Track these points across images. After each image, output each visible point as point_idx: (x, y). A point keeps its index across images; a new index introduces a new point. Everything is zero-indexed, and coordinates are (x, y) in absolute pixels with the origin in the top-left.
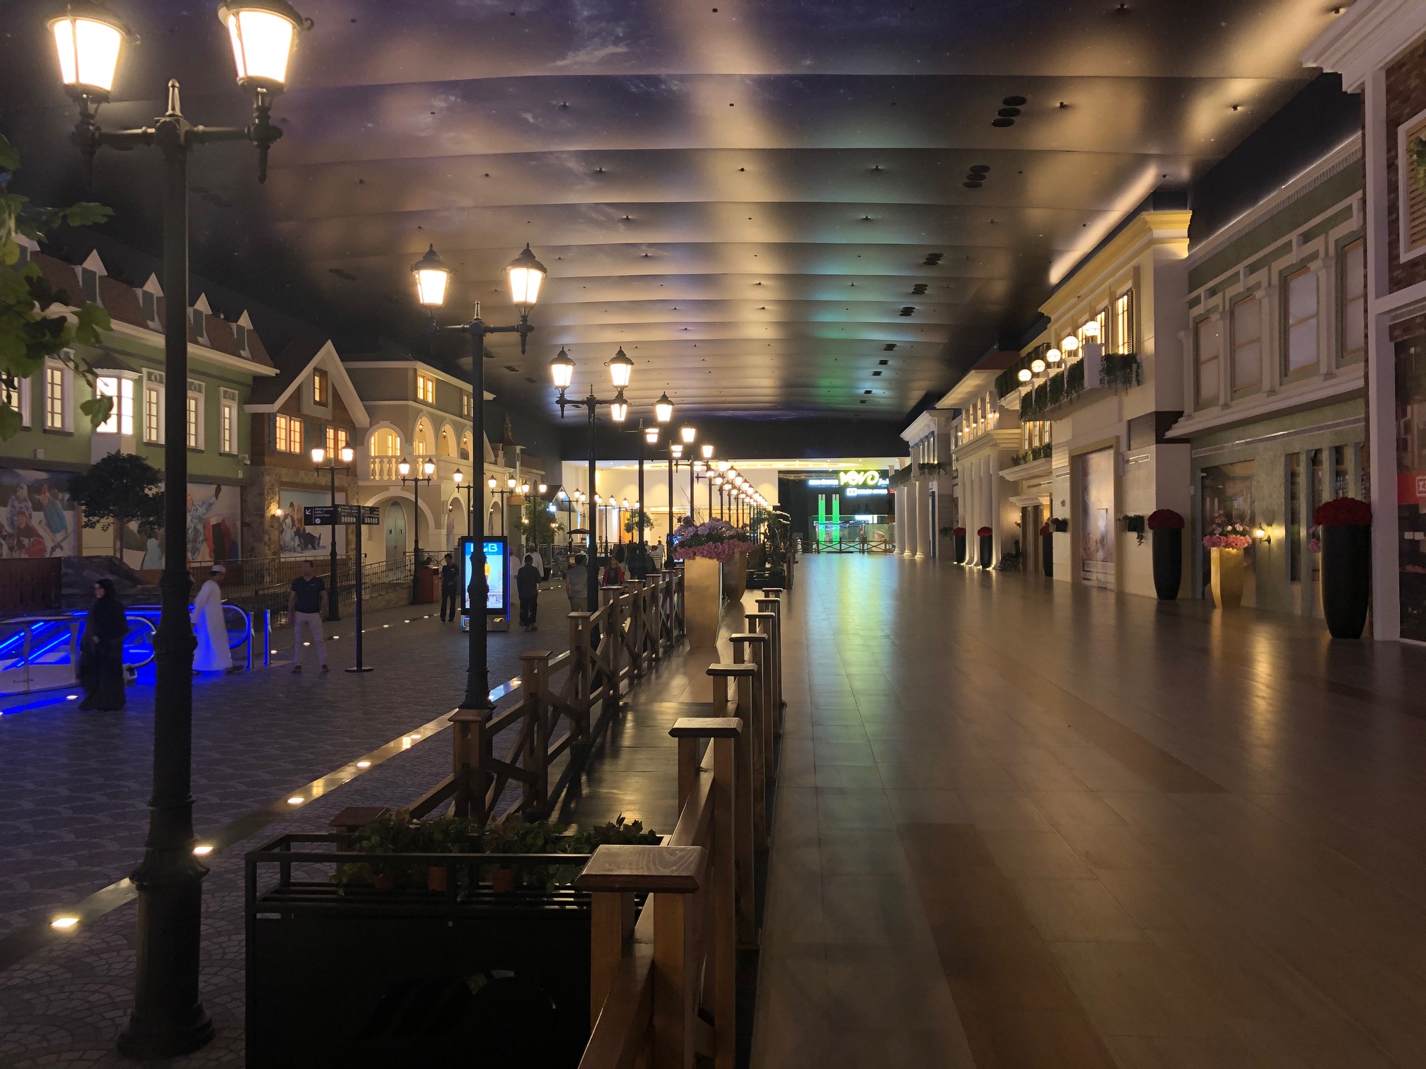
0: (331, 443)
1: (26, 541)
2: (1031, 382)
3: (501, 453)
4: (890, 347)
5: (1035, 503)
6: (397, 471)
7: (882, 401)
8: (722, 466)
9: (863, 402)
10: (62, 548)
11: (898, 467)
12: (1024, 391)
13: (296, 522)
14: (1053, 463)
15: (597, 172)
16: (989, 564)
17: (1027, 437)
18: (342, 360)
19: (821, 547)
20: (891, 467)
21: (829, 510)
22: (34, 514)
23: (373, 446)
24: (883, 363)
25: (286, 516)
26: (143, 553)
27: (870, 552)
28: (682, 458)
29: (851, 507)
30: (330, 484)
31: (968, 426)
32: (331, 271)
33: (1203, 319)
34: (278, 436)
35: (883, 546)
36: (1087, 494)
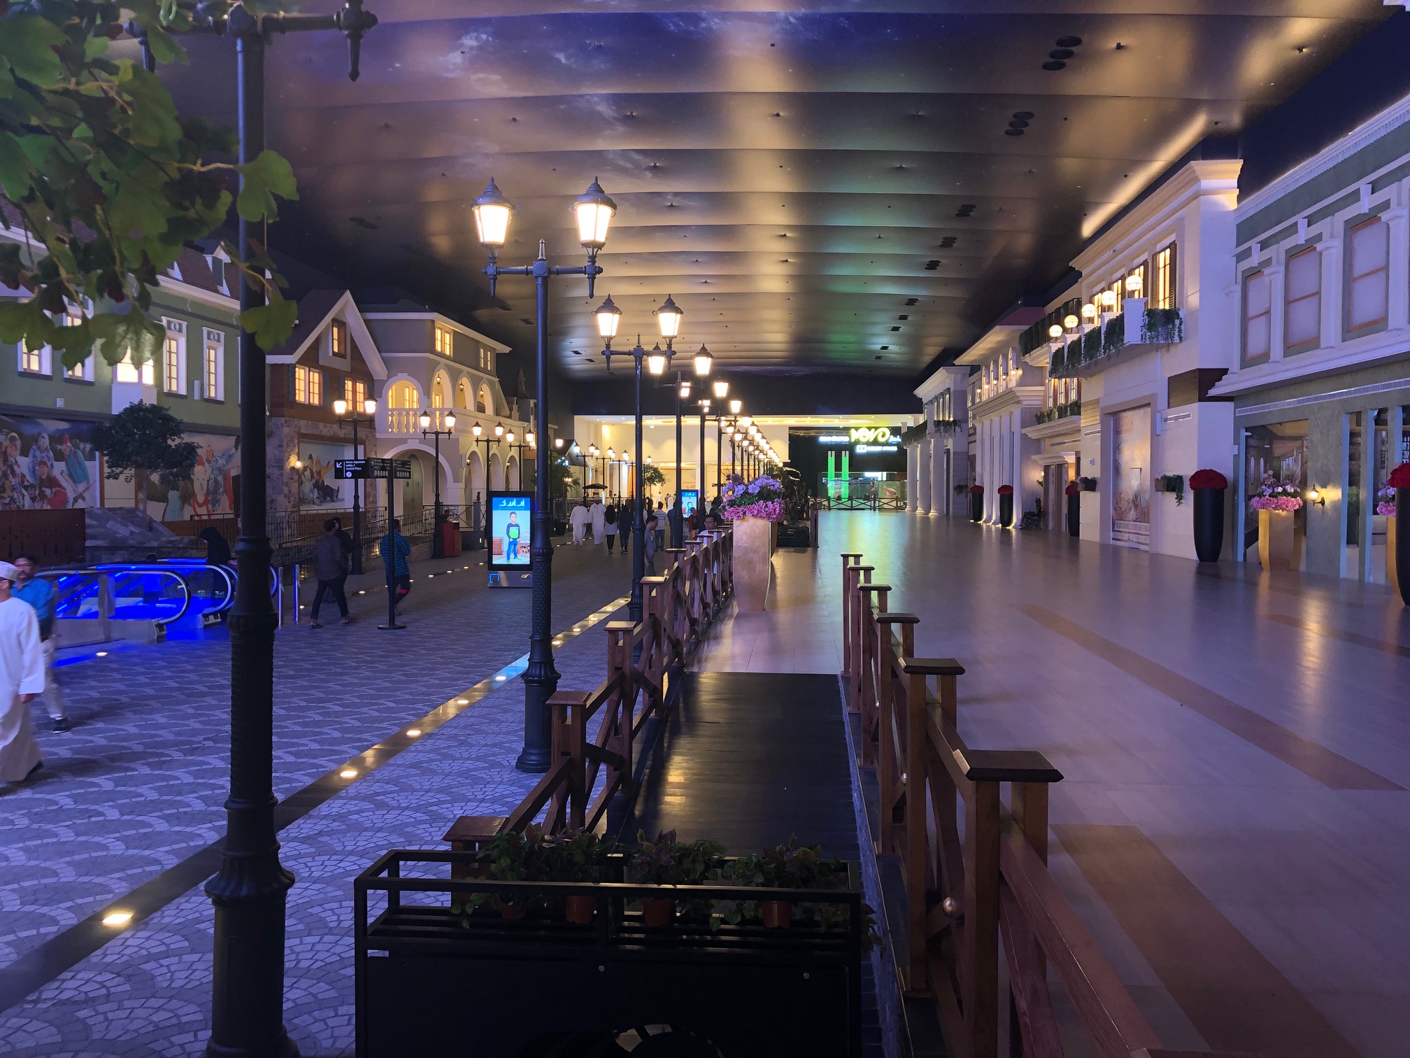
0: (349, 395)
1: (48, 492)
2: (1063, 337)
3: (515, 407)
4: (912, 302)
5: (1058, 461)
6: (416, 425)
7: (897, 357)
8: (745, 422)
9: (879, 358)
10: (84, 499)
11: (911, 424)
12: (1055, 347)
13: (315, 475)
14: (1082, 421)
15: (627, 117)
16: (1009, 523)
17: (1051, 394)
18: (361, 311)
19: (832, 503)
20: (904, 424)
21: (838, 467)
22: (56, 464)
23: (390, 398)
24: (903, 318)
25: (305, 468)
26: (163, 505)
27: (881, 509)
28: (710, 413)
29: (860, 464)
30: (353, 436)
31: (988, 383)
32: (352, 219)
33: (1255, 273)
34: (297, 387)
35: (894, 504)
36: (1119, 453)
